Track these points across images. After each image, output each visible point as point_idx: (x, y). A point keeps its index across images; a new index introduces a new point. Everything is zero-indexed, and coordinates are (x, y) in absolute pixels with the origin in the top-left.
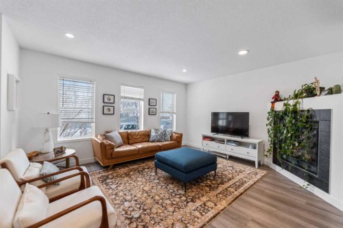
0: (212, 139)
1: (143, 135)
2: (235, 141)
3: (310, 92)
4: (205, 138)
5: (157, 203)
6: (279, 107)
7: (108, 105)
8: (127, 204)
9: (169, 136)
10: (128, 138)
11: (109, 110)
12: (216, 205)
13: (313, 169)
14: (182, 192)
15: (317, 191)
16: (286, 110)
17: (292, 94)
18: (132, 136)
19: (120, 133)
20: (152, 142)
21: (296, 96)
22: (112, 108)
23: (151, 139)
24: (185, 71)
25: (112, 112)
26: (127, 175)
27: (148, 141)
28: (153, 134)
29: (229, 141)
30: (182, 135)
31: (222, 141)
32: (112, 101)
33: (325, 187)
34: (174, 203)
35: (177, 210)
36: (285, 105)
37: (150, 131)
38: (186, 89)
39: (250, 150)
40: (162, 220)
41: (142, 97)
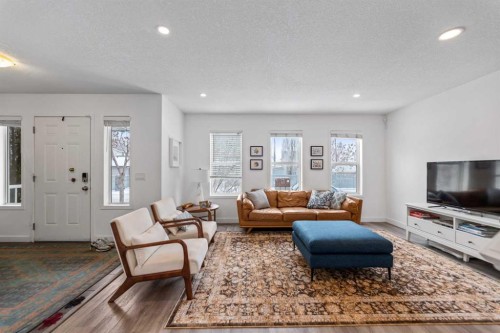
0: (432, 217)
1: (299, 197)
2: (479, 226)
4: (413, 211)
5: (265, 280)
7: (257, 158)
8: (236, 269)
9: (338, 202)
10: (277, 200)
11: (257, 164)
12: (341, 313)
14: (307, 280)
18: (282, 198)
19: (266, 193)
20: (310, 208)
22: (260, 162)
23: (309, 204)
24: (357, 96)
25: (260, 167)
26: (261, 243)
27: (305, 207)
28: (313, 197)
29: (465, 223)
30: (361, 202)
31: (448, 222)
32: (260, 154)
34: (284, 286)
35: (280, 295)
37: (310, 193)
38: (385, 123)
40: (254, 296)
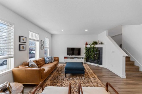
3: (96, 43)
4: (65, 58)
6: (88, 46)
7: (23, 43)
9: (53, 59)
10: (37, 64)
11: (23, 47)
13: (98, 61)
15: (100, 66)
16: (91, 47)
17: (92, 43)
21: (93, 44)
22: (25, 46)
25: (25, 49)
27: (45, 63)
29: (75, 57)
31: (73, 58)
32: (25, 41)
33: (101, 64)
36: (90, 46)
39: (82, 59)
41: (38, 40)
